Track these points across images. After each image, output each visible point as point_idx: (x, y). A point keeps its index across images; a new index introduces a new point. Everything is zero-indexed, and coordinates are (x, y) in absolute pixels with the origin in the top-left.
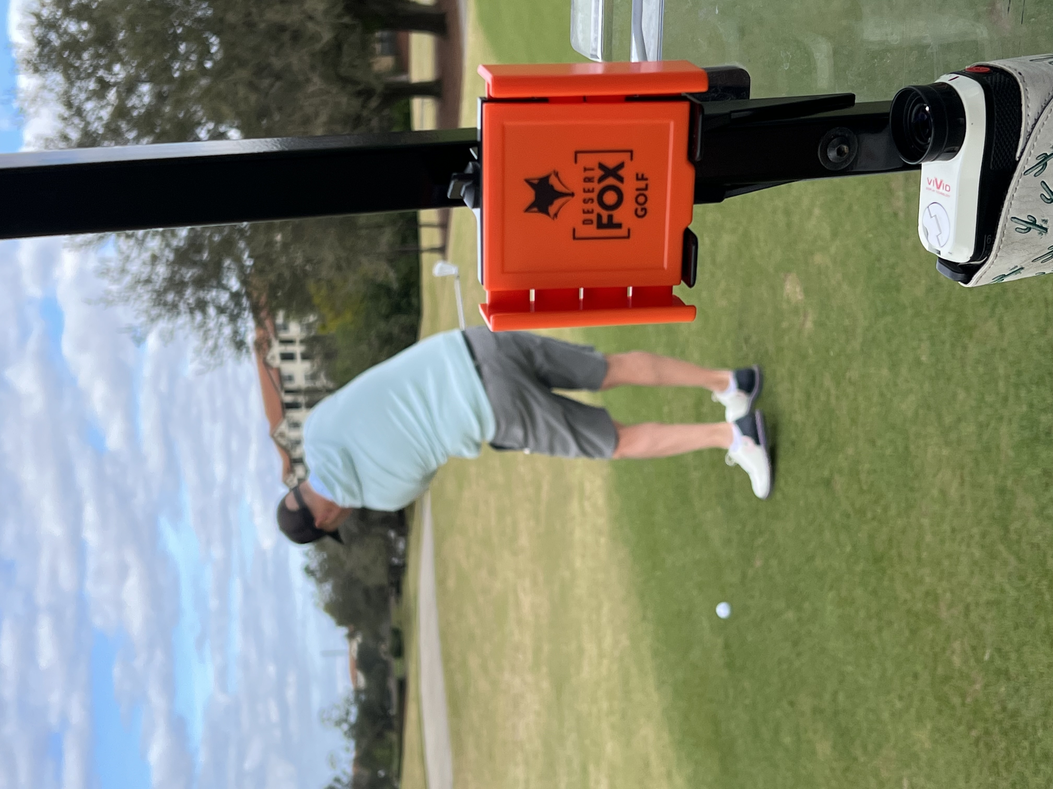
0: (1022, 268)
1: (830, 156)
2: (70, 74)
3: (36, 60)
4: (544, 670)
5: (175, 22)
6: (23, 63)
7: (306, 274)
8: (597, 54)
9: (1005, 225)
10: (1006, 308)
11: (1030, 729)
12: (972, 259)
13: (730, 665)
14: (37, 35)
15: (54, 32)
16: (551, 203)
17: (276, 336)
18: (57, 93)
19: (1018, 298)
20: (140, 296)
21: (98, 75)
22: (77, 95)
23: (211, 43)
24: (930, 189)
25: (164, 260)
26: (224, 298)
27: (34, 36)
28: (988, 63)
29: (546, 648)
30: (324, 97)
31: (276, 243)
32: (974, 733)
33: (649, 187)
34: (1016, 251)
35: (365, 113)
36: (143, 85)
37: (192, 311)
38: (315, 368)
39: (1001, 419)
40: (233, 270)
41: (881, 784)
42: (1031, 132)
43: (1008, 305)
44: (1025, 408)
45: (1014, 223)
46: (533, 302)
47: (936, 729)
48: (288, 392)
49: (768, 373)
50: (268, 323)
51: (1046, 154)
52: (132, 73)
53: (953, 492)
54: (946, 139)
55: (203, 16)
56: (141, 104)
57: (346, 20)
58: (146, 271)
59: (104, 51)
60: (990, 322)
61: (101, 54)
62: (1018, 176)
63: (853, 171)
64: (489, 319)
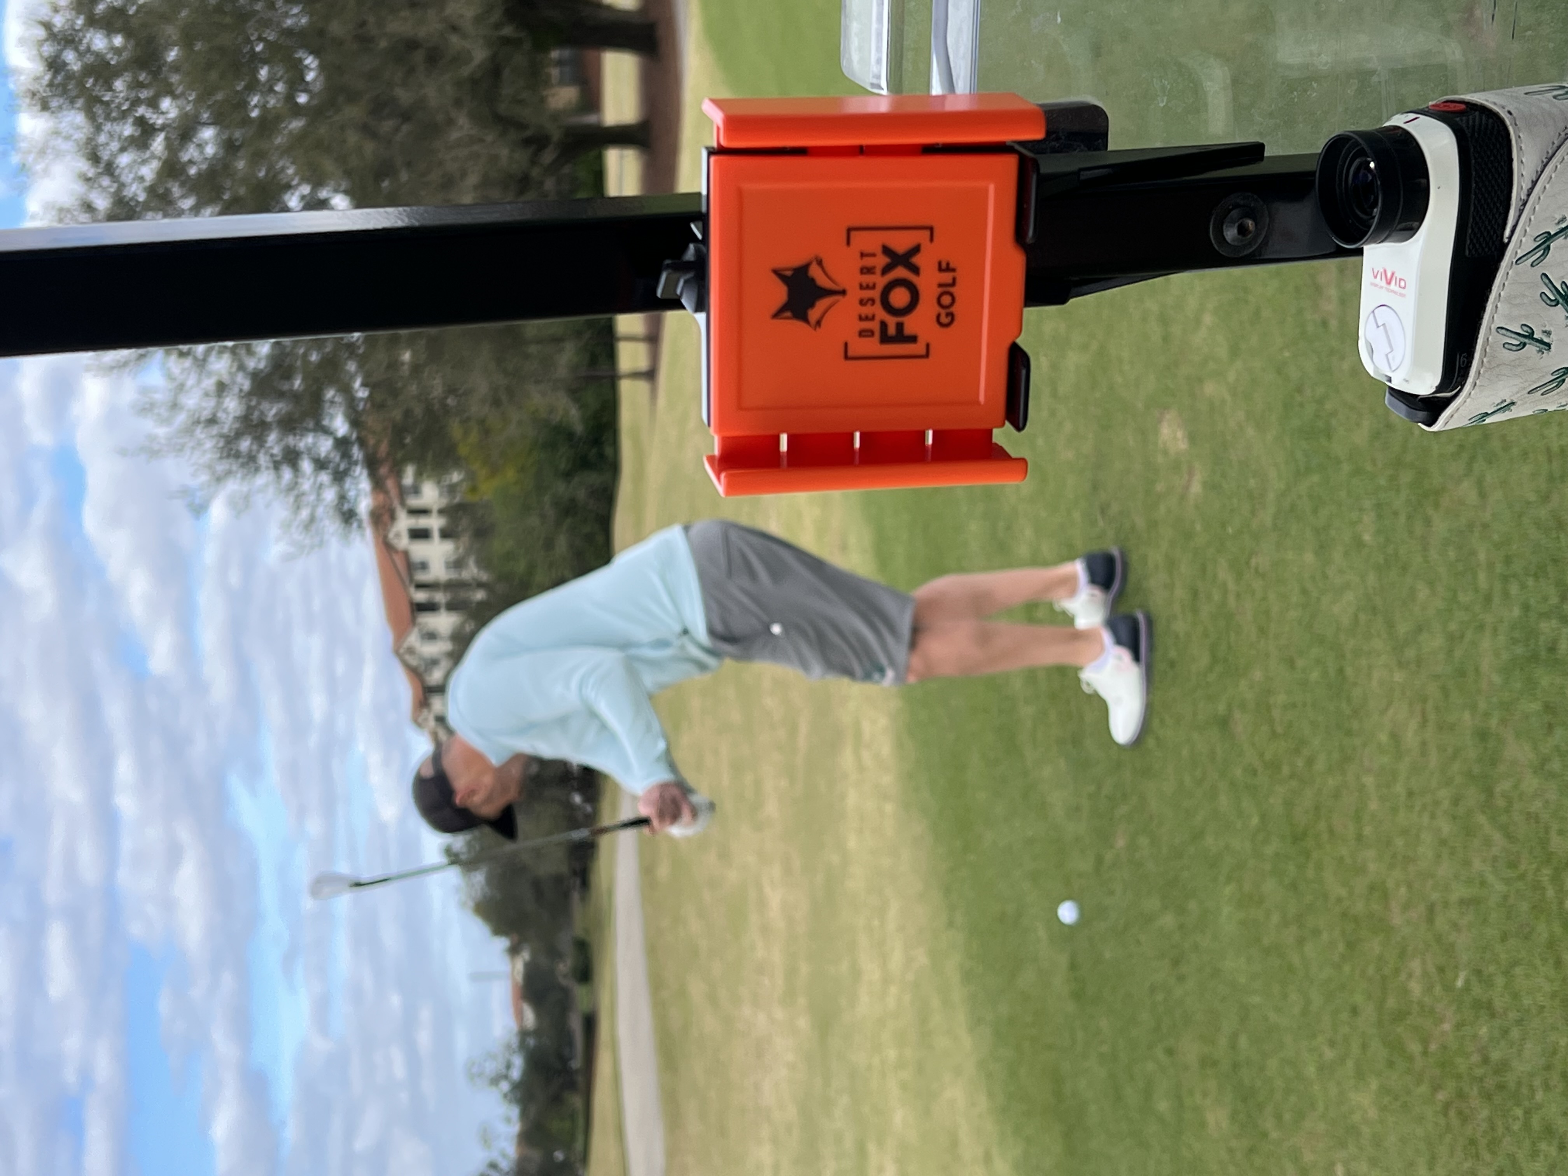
0: (1513, 403)
1: (1227, 234)
2: (97, 114)
3: (45, 91)
4: (802, 1001)
5: (252, 35)
6: (26, 97)
7: (447, 411)
8: (880, 82)
9: (1488, 339)
10: (1490, 463)
11: (1524, 1090)
12: (1439, 389)
13: (1078, 996)
14: (46, 54)
15: (72, 49)
16: (812, 305)
17: (403, 503)
18: (76, 142)
19: (1506, 448)
20: (199, 444)
21: (137, 115)
22: (107, 144)
23: (307, 67)
24: (1376, 285)
25: (236, 390)
26: (325, 446)
27: (41, 56)
28: (1462, 97)
29: (804, 969)
30: (476, 148)
31: (403, 364)
32: (1441, 1096)
33: (958, 281)
34: (1503, 378)
35: (535, 172)
36: (204, 129)
37: (277, 465)
38: (461, 550)
39: (1481, 627)
40: (338, 405)
41: (1304, 1174)
42: (1526, 200)
43: (1491, 460)
44: (1516, 612)
45: (1502, 336)
46: (784, 452)
47: (1384, 1090)
48: (421, 586)
49: (1134, 559)
50: (390, 484)
51: (1549, 233)
52: (188, 111)
53: (1410, 737)
54: (1401, 208)
55: (295, 26)
56: (202, 157)
57: (508, 31)
58: (210, 404)
59: (146, 78)
60: (1466, 484)
61: (142, 82)
62: (1507, 266)
63: (1262, 258)
64: (719, 478)
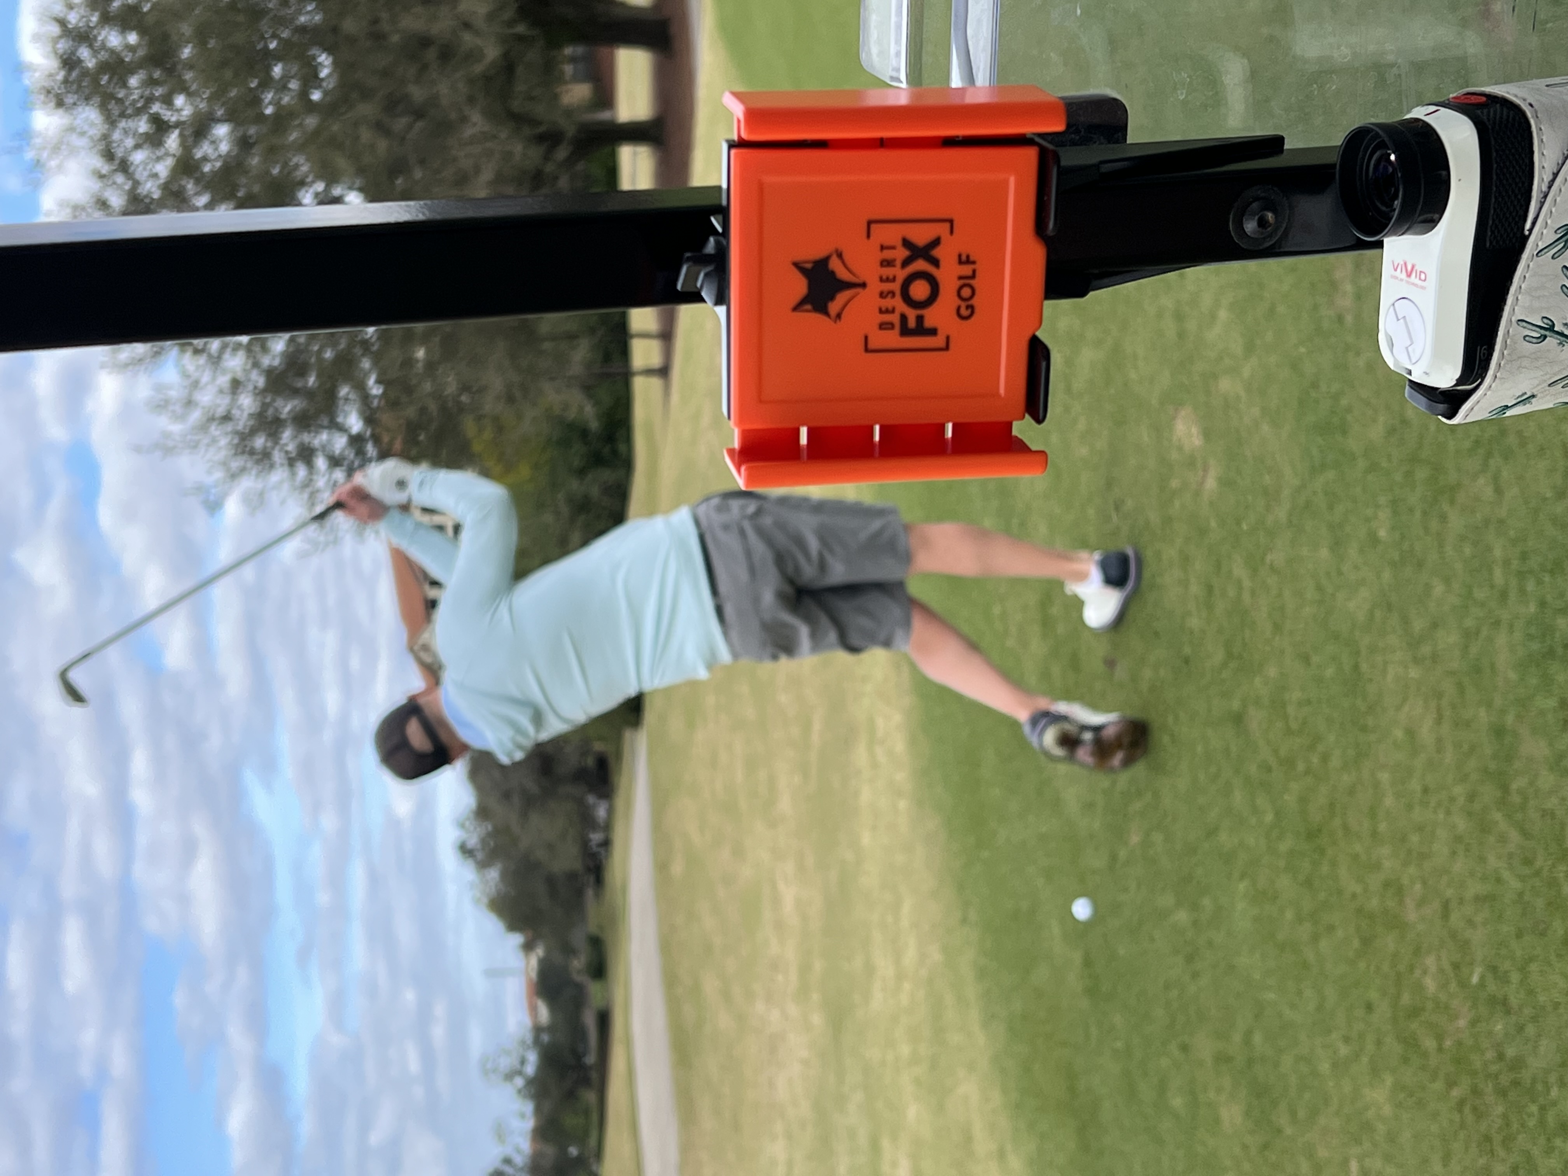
0: (1533, 396)
1: (1247, 228)
2: (111, 109)
3: (59, 88)
4: (815, 997)
5: (266, 32)
6: (41, 94)
7: (461, 409)
8: (899, 75)
9: (1508, 331)
10: (1506, 459)
11: (1539, 1087)
12: (1460, 382)
13: (1092, 992)
14: (61, 51)
15: (87, 47)
16: (832, 298)
18: (91, 138)
19: (1523, 444)
20: (214, 441)
21: (152, 112)
22: (121, 141)
23: (320, 64)
24: (1396, 278)
25: (251, 387)
26: (340, 443)
27: (56, 53)
28: (1483, 89)
29: (818, 965)
30: (489, 145)
31: (417, 361)
32: (1456, 1093)
33: (978, 274)
34: (1524, 370)
35: (549, 168)
36: (218, 126)
37: (291, 462)
39: (1497, 623)
40: (352, 402)
41: (1318, 1168)
42: (1546, 191)
43: (1508, 455)
44: (1532, 608)
45: (1522, 328)
46: (804, 445)
47: (1400, 1086)
49: (1149, 555)
52: (203, 108)
53: (1426, 733)
54: (1422, 198)
55: (309, 23)
56: (216, 154)
57: (520, 29)
58: (224, 402)
59: (161, 75)
60: (1481, 481)
61: (156, 80)
62: (1528, 258)
63: (1282, 250)
64: (739, 471)
